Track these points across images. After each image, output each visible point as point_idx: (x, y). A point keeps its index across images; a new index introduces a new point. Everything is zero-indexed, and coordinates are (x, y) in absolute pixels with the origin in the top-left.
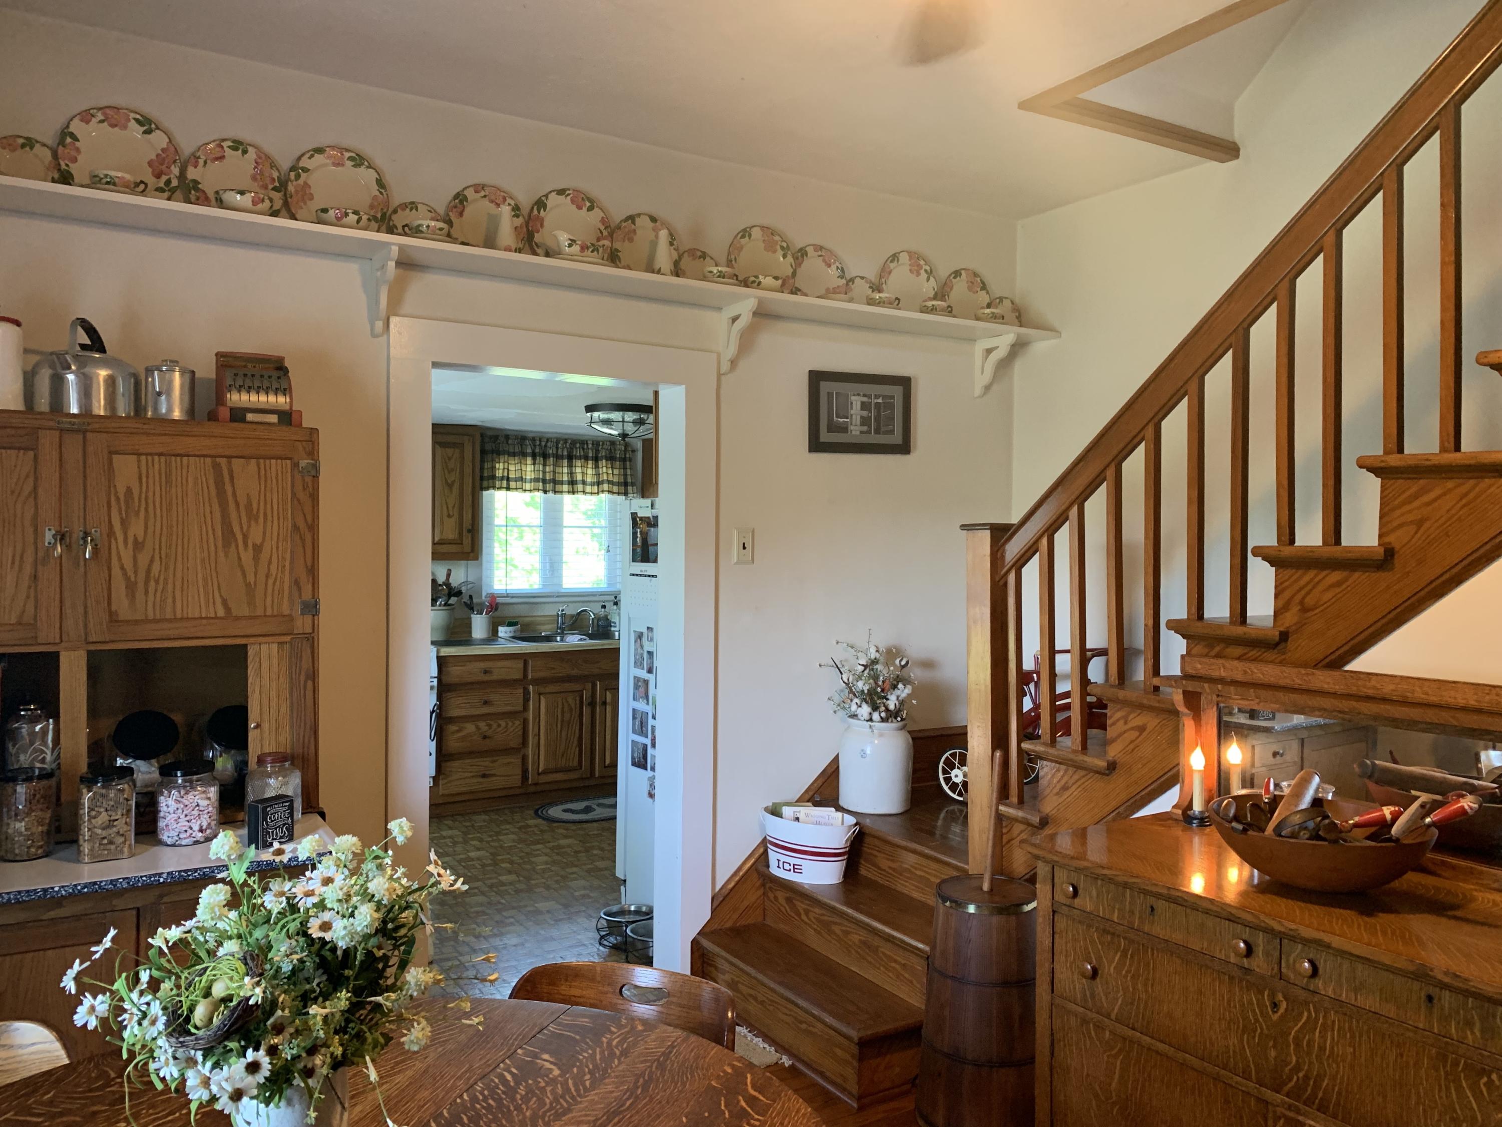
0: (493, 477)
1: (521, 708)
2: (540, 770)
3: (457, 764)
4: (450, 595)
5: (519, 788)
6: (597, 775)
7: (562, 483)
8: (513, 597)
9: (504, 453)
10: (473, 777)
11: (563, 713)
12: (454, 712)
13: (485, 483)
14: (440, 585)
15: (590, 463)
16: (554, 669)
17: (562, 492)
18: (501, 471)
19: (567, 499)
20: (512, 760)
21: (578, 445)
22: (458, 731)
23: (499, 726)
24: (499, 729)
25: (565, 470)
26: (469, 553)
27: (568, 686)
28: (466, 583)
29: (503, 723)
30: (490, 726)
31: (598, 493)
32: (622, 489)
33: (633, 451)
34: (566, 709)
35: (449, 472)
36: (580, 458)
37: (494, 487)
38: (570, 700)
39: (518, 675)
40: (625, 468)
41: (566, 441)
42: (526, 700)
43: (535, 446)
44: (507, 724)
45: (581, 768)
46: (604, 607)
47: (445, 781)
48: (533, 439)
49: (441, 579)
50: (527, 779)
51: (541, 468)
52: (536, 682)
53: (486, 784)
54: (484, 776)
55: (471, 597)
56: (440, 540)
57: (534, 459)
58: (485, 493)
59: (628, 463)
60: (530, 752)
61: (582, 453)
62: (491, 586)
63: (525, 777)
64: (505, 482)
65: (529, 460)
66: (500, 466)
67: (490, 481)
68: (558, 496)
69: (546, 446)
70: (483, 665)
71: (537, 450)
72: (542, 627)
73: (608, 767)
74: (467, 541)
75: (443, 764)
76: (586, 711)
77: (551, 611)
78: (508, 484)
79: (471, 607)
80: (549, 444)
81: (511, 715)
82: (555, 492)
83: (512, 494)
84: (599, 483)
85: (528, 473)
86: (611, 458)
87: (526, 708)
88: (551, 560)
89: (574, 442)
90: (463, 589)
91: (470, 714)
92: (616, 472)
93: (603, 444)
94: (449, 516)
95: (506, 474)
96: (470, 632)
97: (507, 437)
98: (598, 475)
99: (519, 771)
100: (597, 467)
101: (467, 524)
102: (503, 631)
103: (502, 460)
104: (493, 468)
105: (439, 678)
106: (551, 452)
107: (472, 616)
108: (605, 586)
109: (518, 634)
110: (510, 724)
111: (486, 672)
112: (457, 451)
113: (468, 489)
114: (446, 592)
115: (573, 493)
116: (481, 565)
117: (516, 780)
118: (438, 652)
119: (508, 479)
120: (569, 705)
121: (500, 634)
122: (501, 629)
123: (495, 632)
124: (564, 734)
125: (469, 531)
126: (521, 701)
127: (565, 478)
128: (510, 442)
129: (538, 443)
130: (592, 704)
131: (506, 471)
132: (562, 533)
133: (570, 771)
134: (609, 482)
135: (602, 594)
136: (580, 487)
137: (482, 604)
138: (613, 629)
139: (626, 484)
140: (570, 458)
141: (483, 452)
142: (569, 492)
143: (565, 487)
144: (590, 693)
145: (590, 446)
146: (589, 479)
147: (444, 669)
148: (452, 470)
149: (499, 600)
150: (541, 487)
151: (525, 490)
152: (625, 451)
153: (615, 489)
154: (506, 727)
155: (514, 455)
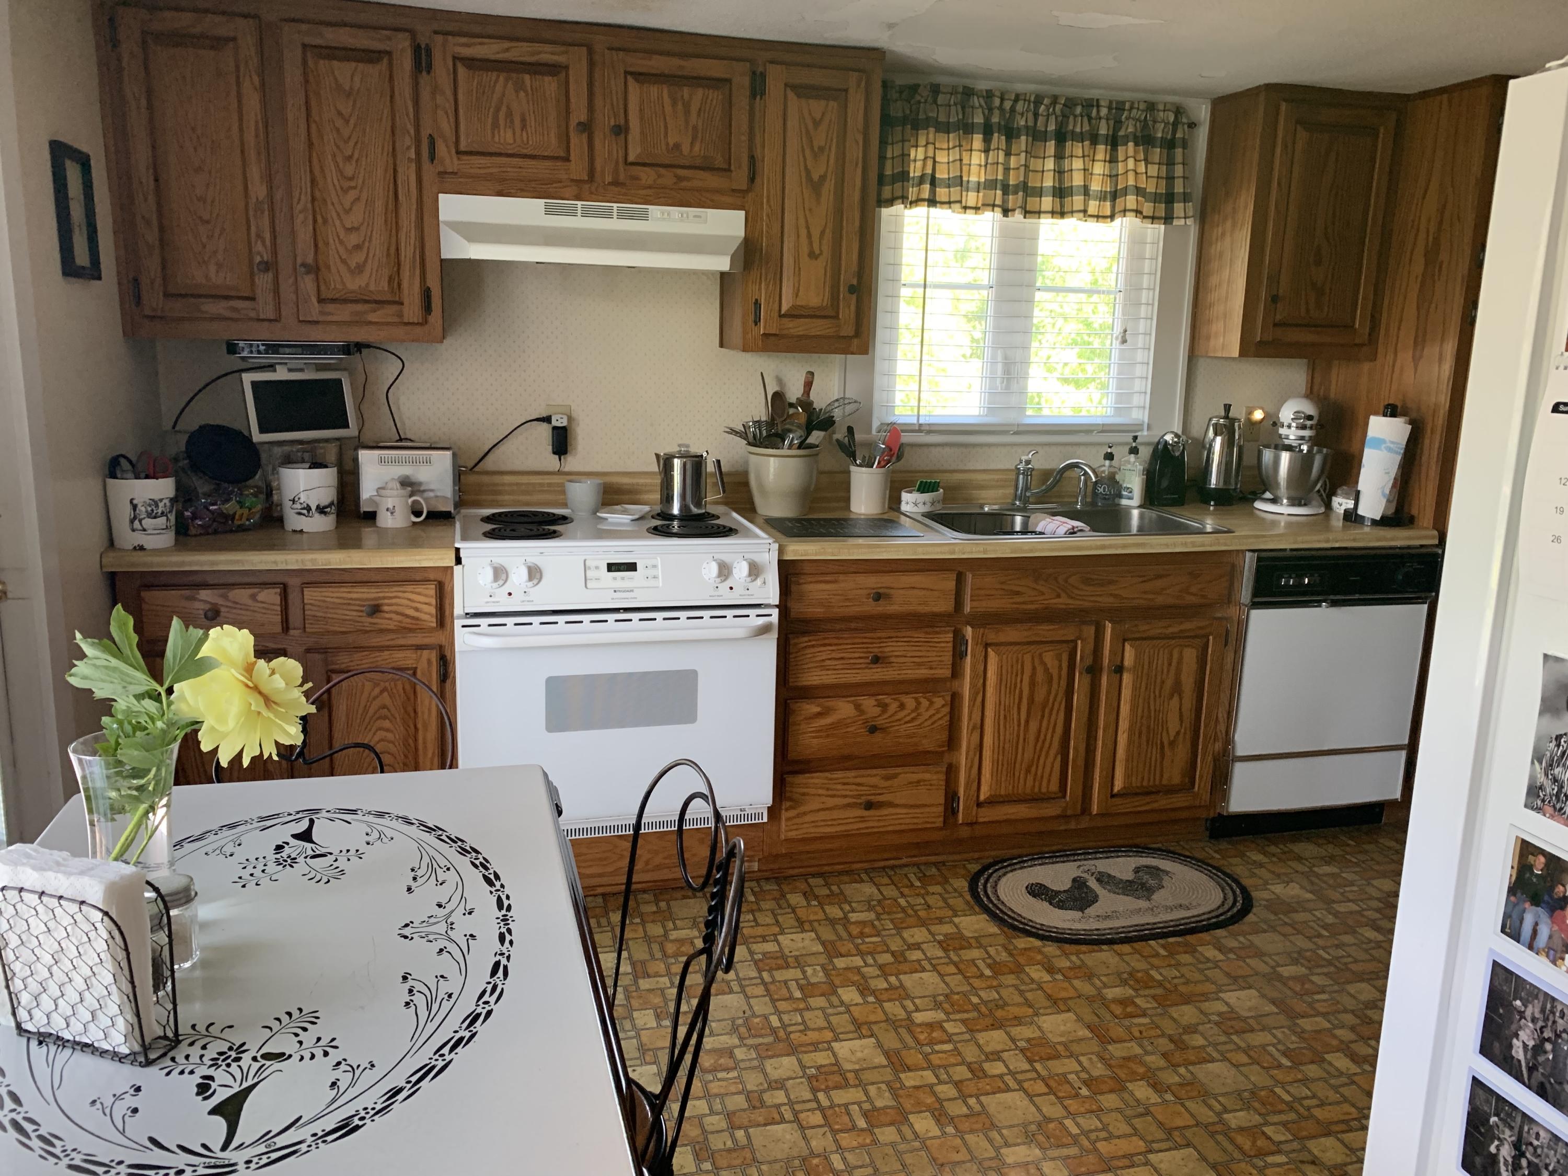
0: (903, 176)
1: (947, 673)
2: (982, 798)
3: (816, 779)
4: (810, 428)
5: (940, 829)
6: (1095, 809)
7: (1039, 192)
8: (929, 432)
9: (926, 123)
10: (849, 805)
11: (1033, 684)
12: (813, 677)
13: (887, 192)
14: (791, 405)
15: (1101, 148)
16: (1018, 593)
17: (1039, 213)
18: (919, 164)
19: (1048, 227)
20: (927, 776)
21: (1078, 110)
22: (819, 715)
23: (902, 706)
24: (902, 714)
25: (1050, 164)
26: (851, 338)
27: (1045, 631)
28: (842, 401)
29: (909, 702)
30: (884, 707)
31: (1112, 217)
32: (1161, 209)
33: (1192, 125)
34: (1040, 676)
35: (815, 156)
36: (1081, 138)
37: (904, 198)
38: (1049, 658)
39: (945, 605)
40: (1170, 163)
41: (1055, 99)
42: (959, 654)
43: (991, 110)
44: (919, 703)
45: (1064, 797)
46: (1109, 457)
47: (792, 813)
48: (989, 95)
49: (794, 392)
50: (954, 812)
51: (1001, 160)
52: (982, 620)
53: (876, 821)
54: (869, 806)
55: (850, 430)
56: (794, 307)
57: (987, 140)
58: (885, 212)
59: (1179, 151)
60: (963, 758)
61: (1086, 127)
62: (890, 408)
63: (950, 808)
64: (927, 187)
65: (978, 141)
66: (917, 154)
67: (898, 185)
68: (1030, 221)
69: (1013, 110)
70: (873, 582)
71: (995, 119)
72: (984, 494)
73: (1118, 795)
74: (847, 312)
75: (789, 779)
76: (1080, 682)
77: (1005, 461)
78: (933, 192)
79: (849, 449)
80: (1020, 107)
81: (928, 686)
82: (1027, 213)
83: (939, 214)
84: (1114, 196)
85: (974, 169)
86: (1145, 140)
87: (956, 672)
88: (1006, 358)
89: (1070, 103)
90: (837, 414)
91: (843, 681)
92: (1153, 170)
93: (1131, 108)
94: (812, 255)
95: (929, 171)
96: (847, 500)
97: (936, 89)
98: (1113, 177)
99: (939, 797)
100: (1113, 160)
101: (848, 276)
102: (911, 502)
103: (922, 141)
104: (905, 156)
105: (783, 607)
106: (1022, 123)
107: (853, 469)
108: (1110, 412)
109: (939, 509)
110: (925, 703)
111: (878, 597)
112: (833, 104)
113: (854, 195)
114: (803, 419)
115: (1062, 214)
116: (872, 364)
117: (934, 814)
118: (781, 551)
119: (933, 182)
120: (1046, 670)
121: (904, 507)
122: (905, 496)
123: (894, 502)
124: (1034, 726)
125: (852, 289)
126: (948, 658)
127: (1049, 182)
128: (941, 99)
129: (997, 102)
130: (1094, 670)
131: (930, 163)
132: (1030, 301)
133: (1042, 800)
134: (1139, 191)
135: (1105, 429)
136: (1078, 201)
137: (870, 445)
138: (1124, 502)
139: (1169, 199)
140: (1061, 138)
141: (887, 121)
142: (1053, 213)
143: (1047, 202)
144: (1091, 646)
145: (1104, 112)
146: (1095, 186)
147: (794, 588)
148: (821, 149)
149: (906, 438)
150: (998, 202)
151: (965, 208)
152: (1175, 124)
153: (1148, 208)
154: (916, 708)
155: (945, 128)
